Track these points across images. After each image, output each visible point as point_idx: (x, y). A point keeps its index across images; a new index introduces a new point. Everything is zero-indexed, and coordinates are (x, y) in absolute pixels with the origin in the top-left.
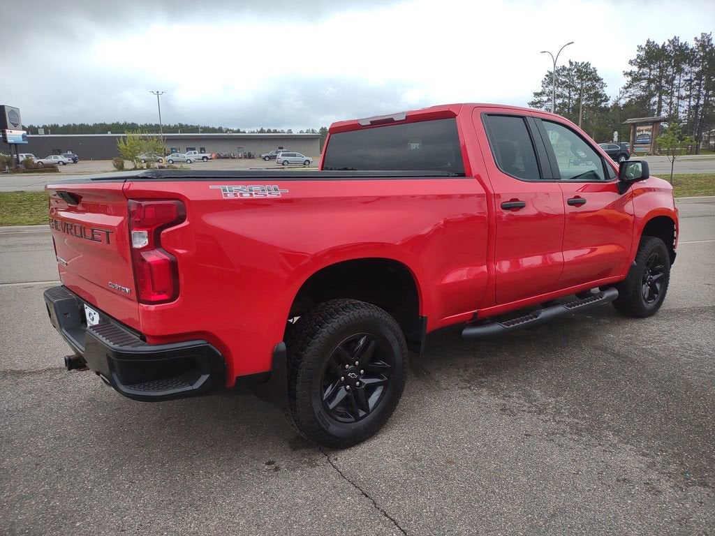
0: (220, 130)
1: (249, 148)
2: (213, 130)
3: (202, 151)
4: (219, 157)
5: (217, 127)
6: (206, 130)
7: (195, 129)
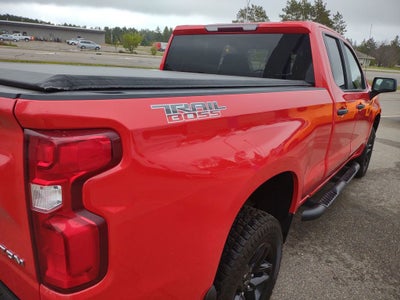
0: (36, 21)
1: (57, 35)
2: (31, 21)
3: (24, 34)
4: (36, 39)
5: (34, 19)
6: (26, 20)
7: (19, 19)
